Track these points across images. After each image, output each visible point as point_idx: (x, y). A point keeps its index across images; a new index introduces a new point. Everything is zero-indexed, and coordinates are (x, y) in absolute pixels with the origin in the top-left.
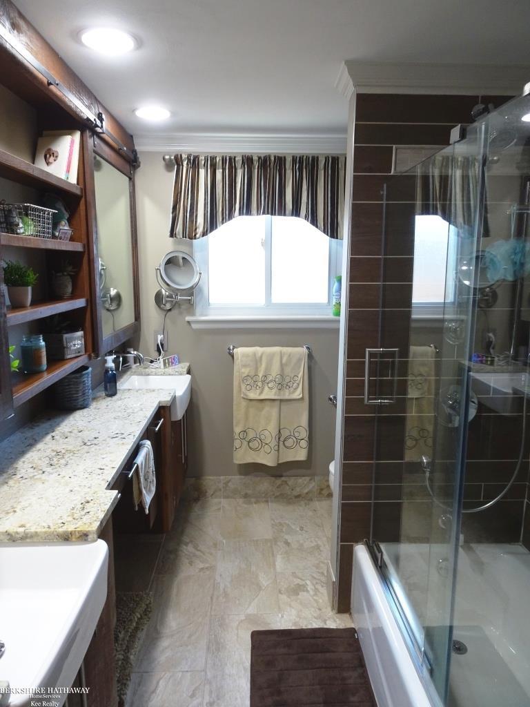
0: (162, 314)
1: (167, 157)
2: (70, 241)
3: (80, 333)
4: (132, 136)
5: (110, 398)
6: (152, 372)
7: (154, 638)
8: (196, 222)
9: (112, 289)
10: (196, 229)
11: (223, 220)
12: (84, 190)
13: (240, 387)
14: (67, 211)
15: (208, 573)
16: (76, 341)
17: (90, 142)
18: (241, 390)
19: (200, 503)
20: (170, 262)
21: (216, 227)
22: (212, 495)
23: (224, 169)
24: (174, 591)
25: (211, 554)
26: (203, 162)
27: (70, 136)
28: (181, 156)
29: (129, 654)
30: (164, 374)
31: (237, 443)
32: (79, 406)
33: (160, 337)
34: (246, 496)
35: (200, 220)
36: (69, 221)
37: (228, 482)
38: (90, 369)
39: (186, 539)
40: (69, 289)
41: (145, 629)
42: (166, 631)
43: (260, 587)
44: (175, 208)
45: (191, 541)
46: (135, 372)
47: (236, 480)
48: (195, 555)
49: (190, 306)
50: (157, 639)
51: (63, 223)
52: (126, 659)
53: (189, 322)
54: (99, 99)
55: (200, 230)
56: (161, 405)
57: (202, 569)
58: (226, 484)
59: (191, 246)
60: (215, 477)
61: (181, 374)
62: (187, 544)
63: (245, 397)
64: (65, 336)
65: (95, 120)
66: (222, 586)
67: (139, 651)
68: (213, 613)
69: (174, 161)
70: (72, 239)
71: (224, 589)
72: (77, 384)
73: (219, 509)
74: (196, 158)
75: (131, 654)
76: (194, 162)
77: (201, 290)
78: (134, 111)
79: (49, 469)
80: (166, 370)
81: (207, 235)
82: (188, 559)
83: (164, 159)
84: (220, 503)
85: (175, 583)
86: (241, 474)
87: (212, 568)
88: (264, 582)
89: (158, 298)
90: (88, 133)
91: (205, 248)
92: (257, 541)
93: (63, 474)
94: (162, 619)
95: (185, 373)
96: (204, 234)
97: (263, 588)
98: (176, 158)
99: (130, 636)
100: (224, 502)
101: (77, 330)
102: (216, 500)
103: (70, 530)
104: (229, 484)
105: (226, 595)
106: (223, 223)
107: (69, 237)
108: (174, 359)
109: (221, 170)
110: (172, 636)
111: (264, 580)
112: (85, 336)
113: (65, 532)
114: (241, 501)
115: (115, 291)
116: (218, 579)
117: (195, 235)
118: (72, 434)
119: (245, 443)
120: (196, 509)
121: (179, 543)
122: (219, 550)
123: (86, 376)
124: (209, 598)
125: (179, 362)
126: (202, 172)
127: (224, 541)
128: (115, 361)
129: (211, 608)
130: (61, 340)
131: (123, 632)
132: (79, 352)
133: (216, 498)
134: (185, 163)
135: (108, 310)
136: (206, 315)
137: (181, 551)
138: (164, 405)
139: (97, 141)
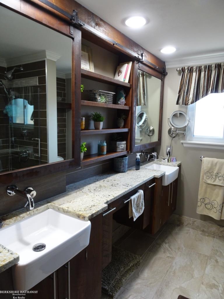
0: (171, 138)
1: (178, 69)
2: (124, 105)
3: (125, 142)
4: (164, 62)
5: (136, 171)
6: (162, 163)
7: (136, 277)
8: (189, 97)
9: (151, 127)
10: (188, 101)
11: (203, 96)
12: (132, 85)
13: (203, 176)
14: (125, 94)
15: (170, 259)
16: (122, 145)
17: (137, 66)
18: (203, 178)
19: (179, 228)
20: (175, 116)
21: (199, 99)
22: (186, 225)
23: (205, 72)
24: (152, 261)
25: (175, 252)
26: (195, 70)
27: (127, 64)
28: (184, 68)
29: (123, 278)
30: (167, 165)
31: (199, 204)
32: (121, 171)
33: (169, 149)
34: (203, 231)
35: (191, 96)
36: (126, 98)
37: (195, 221)
38: (128, 157)
39: (167, 241)
40: (123, 124)
41: (134, 272)
42: (142, 276)
43: (193, 276)
44: (180, 91)
45: (168, 243)
46: (155, 162)
47: (199, 222)
48: (168, 249)
49: (184, 136)
50: (137, 278)
51: (122, 98)
52: (120, 280)
53: (182, 143)
54: (143, 48)
55: (190, 101)
56: (155, 177)
57: (168, 257)
58: (194, 222)
59: (187, 108)
60: (188, 218)
61: (175, 166)
62: (166, 243)
63: (205, 182)
64: (118, 143)
65: (138, 56)
66: (174, 268)
67: (128, 279)
68: (165, 278)
69: (181, 70)
70: (125, 105)
71: (175, 270)
72: (121, 162)
73: (188, 233)
74: (192, 68)
75: (124, 279)
76: (191, 70)
77: (190, 129)
78: (160, 50)
79: (92, 191)
80: (168, 163)
81: (193, 103)
82: (164, 250)
83: (177, 70)
84: (189, 230)
85: (154, 258)
86: (201, 219)
87: (173, 258)
88: (195, 275)
89: (170, 131)
90: (136, 62)
91: (194, 110)
92: (201, 254)
93: (95, 194)
94: (142, 271)
95: (177, 166)
96: (192, 103)
97: (194, 278)
98: (182, 69)
99: (126, 271)
100: (191, 231)
101: (123, 141)
102: (187, 228)
103: (80, 214)
104: (195, 223)
105: (174, 273)
106: (202, 97)
107: (124, 104)
108: (173, 159)
109: (204, 72)
110: (144, 279)
111: (196, 274)
112: (127, 144)
113: (79, 214)
114: (200, 232)
115: (152, 128)
116: (174, 264)
117: (188, 103)
118: (111, 181)
119: (203, 205)
120: (177, 230)
121: (163, 241)
122: (180, 251)
123: (125, 159)
124: (166, 271)
125: (176, 161)
126: (194, 74)
127: (184, 248)
128: (140, 155)
129: (165, 276)
130: (116, 144)
131: (123, 268)
132: (123, 150)
133: (188, 227)
134: (186, 71)
135: (149, 135)
136: (192, 141)
137: (162, 245)
138: (157, 177)
139: (140, 65)
